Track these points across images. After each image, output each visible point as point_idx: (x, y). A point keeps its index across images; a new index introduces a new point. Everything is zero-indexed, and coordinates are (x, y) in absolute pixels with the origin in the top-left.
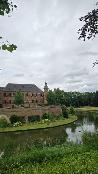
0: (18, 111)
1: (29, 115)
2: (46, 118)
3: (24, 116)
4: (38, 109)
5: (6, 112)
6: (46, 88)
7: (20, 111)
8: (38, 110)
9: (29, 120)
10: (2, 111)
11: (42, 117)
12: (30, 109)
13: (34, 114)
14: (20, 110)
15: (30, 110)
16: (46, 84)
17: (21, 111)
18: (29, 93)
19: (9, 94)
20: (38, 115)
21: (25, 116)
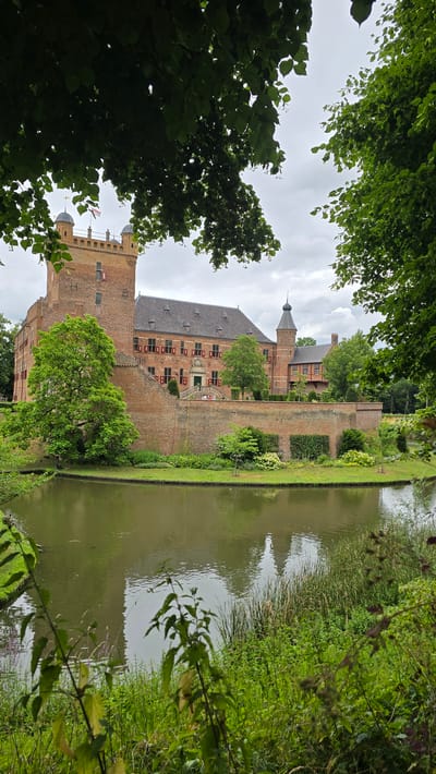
0: (257, 414)
1: (294, 434)
2: (359, 447)
3: (276, 433)
4: (324, 412)
5: (212, 415)
6: (287, 329)
7: (262, 414)
8: (322, 416)
9: (292, 451)
10: (197, 408)
11: (338, 445)
12: (296, 410)
13: (310, 431)
14: (262, 411)
15: (298, 414)
16: (287, 308)
17: (266, 415)
18: (222, 345)
19: (150, 340)
20: (323, 434)
21: (280, 434)
